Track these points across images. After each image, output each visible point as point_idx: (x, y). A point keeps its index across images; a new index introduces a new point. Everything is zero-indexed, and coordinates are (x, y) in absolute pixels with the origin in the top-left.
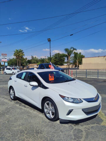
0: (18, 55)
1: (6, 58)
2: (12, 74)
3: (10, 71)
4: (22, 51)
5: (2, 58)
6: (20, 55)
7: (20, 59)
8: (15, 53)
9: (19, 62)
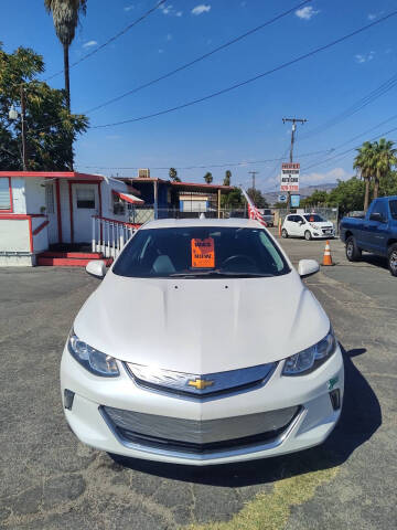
0: (370, 163)
1: (295, 180)
2: (303, 238)
3: (297, 224)
4: (390, 144)
5: (284, 180)
6: (379, 164)
7: (377, 181)
8: (359, 158)
9: (371, 193)
